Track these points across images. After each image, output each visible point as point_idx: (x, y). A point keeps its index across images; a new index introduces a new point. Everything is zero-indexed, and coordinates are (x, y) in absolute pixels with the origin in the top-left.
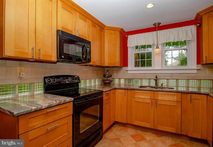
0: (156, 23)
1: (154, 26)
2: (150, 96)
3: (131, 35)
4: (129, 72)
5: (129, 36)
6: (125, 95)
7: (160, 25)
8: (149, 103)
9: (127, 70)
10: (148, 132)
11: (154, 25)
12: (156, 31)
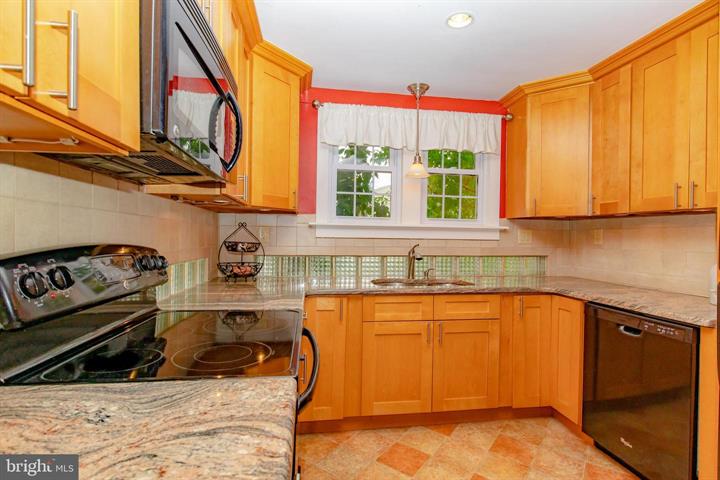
0: (415, 85)
1: (409, 93)
2: (423, 312)
3: (333, 102)
4: (320, 233)
5: (325, 104)
6: (341, 319)
7: (427, 94)
8: (420, 334)
9: (310, 227)
10: (410, 427)
11: (409, 88)
12: (416, 108)
